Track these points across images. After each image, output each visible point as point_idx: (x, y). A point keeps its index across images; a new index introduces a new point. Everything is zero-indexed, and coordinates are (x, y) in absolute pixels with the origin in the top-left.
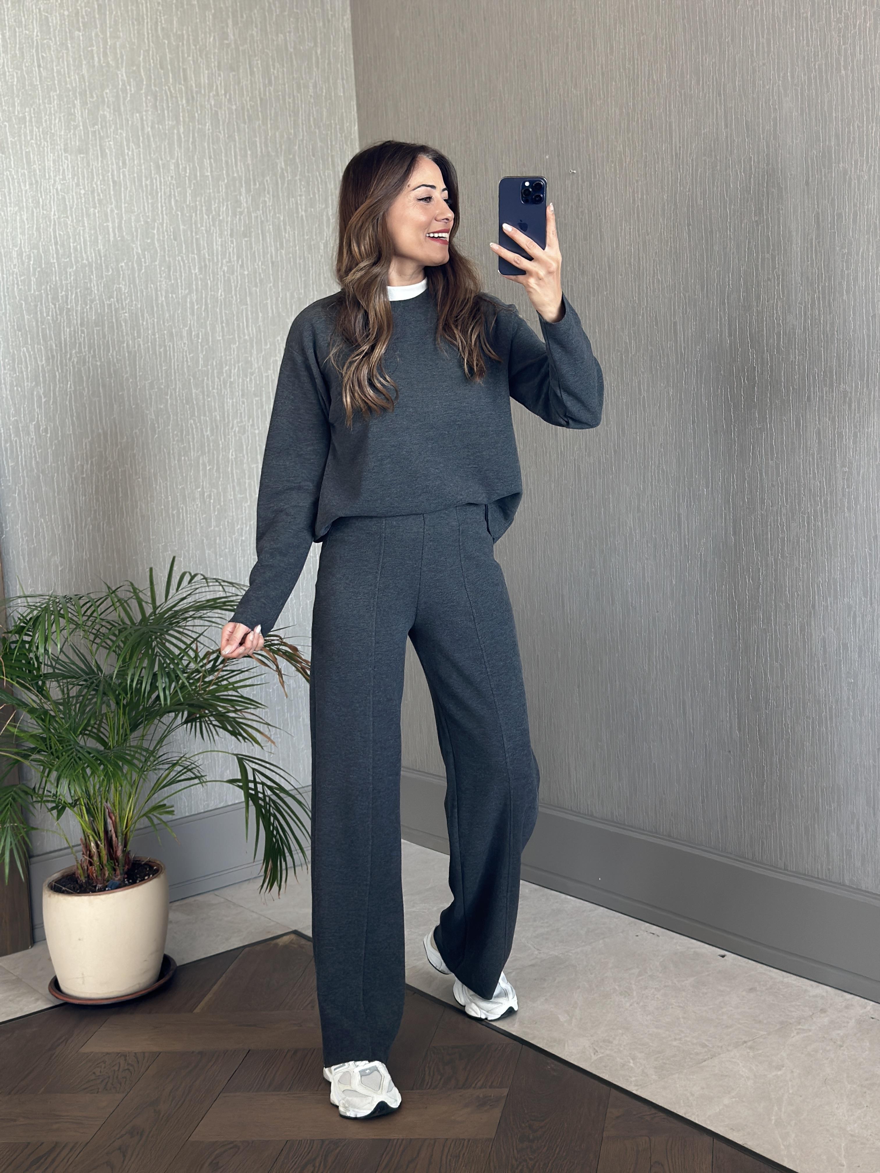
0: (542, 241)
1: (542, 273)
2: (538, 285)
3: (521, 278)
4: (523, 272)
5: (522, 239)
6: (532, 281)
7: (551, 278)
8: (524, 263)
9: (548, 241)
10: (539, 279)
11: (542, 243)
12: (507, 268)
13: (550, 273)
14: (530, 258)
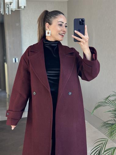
0: (84, 34)
1: (84, 42)
2: (84, 45)
4: (80, 42)
5: (79, 34)
6: (82, 43)
7: (86, 43)
8: (80, 39)
9: (85, 34)
10: (83, 43)
12: (75, 40)
13: (86, 41)
14: (81, 38)
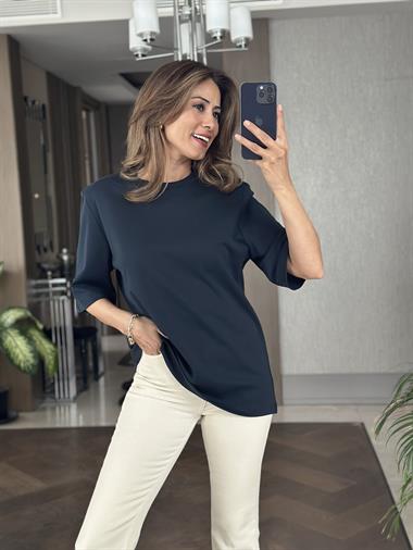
0: (273, 133)
1: (273, 159)
2: (272, 168)
3: (258, 162)
4: (260, 158)
5: (258, 132)
6: (264, 165)
7: (280, 162)
8: (260, 151)
9: (278, 134)
10: (273, 163)
11: (273, 136)
12: (247, 154)
13: (279, 158)
14: (265, 147)
